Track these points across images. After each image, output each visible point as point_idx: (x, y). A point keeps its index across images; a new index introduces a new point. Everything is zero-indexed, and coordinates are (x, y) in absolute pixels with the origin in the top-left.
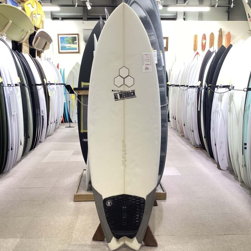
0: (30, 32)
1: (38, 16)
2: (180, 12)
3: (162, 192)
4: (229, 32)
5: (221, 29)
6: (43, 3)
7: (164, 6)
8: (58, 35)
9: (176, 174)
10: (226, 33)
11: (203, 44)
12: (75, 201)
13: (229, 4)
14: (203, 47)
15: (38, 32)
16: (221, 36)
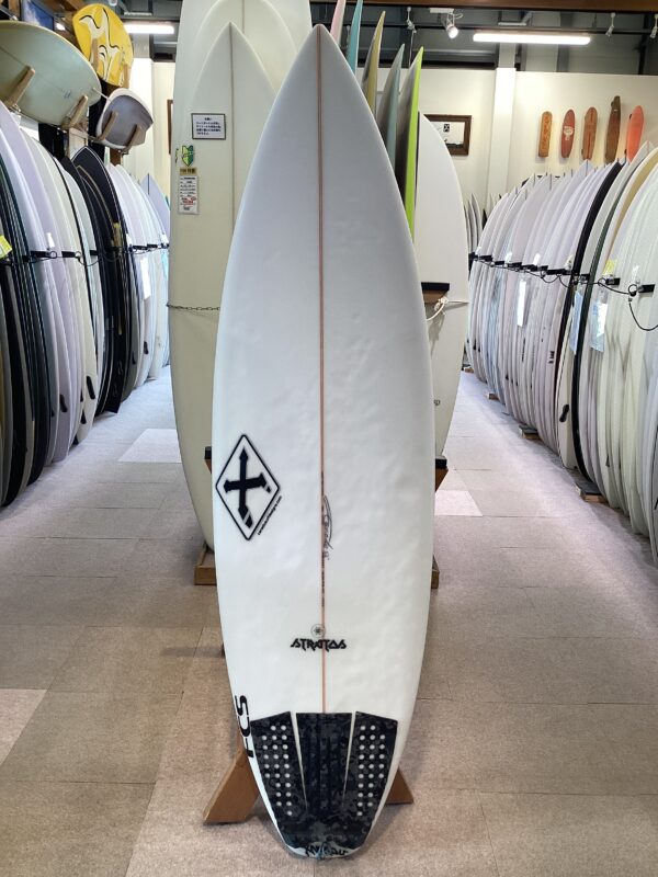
0: (90, 100)
1: (113, 53)
2: (508, 46)
4: (640, 107)
5: (617, 98)
6: (129, 11)
7: (461, 27)
8: (170, 102)
9: (467, 513)
11: (567, 138)
12: (196, 584)
13: (645, 27)
14: (566, 149)
15: (110, 99)
16: (615, 117)
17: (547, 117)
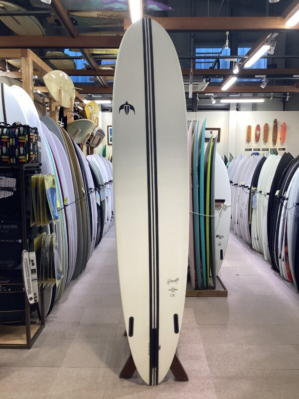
1: (95, 115)
2: (233, 104)
3: (223, 290)
4: (284, 122)
5: (276, 120)
7: (215, 98)
8: (108, 126)
10: (282, 124)
11: (258, 135)
13: (284, 95)
14: (257, 139)
16: (275, 127)
17: (249, 128)
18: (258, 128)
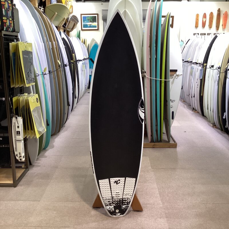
1: (70, 3)
5: (219, 9)
8: (81, 15)
10: (224, 12)
11: (204, 22)
14: (204, 25)
16: (219, 15)
17: (198, 16)
18: (205, 16)
